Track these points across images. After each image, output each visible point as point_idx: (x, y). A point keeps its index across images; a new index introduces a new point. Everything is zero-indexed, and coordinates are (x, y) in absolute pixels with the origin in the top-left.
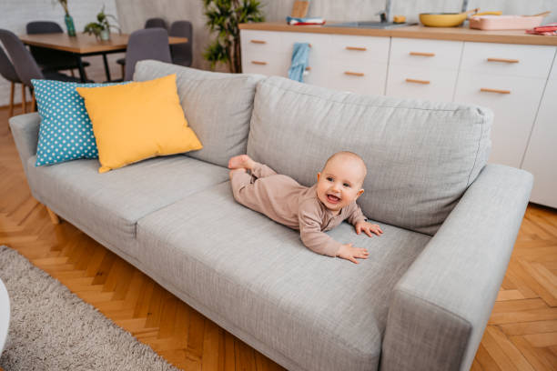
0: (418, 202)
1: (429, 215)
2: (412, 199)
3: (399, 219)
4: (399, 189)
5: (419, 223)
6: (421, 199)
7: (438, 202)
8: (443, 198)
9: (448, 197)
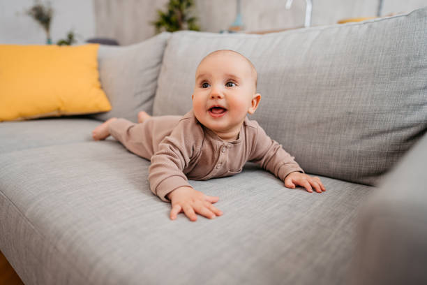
0: (362, 137)
1: (380, 155)
2: (352, 134)
3: (334, 165)
4: (332, 120)
5: (364, 169)
6: (366, 131)
7: (394, 134)
8: (402, 128)
9: (408, 127)
